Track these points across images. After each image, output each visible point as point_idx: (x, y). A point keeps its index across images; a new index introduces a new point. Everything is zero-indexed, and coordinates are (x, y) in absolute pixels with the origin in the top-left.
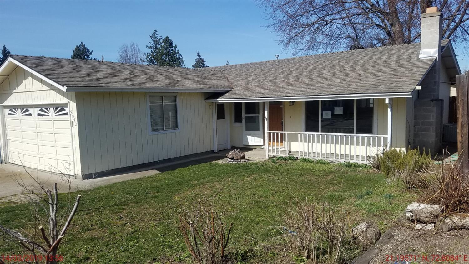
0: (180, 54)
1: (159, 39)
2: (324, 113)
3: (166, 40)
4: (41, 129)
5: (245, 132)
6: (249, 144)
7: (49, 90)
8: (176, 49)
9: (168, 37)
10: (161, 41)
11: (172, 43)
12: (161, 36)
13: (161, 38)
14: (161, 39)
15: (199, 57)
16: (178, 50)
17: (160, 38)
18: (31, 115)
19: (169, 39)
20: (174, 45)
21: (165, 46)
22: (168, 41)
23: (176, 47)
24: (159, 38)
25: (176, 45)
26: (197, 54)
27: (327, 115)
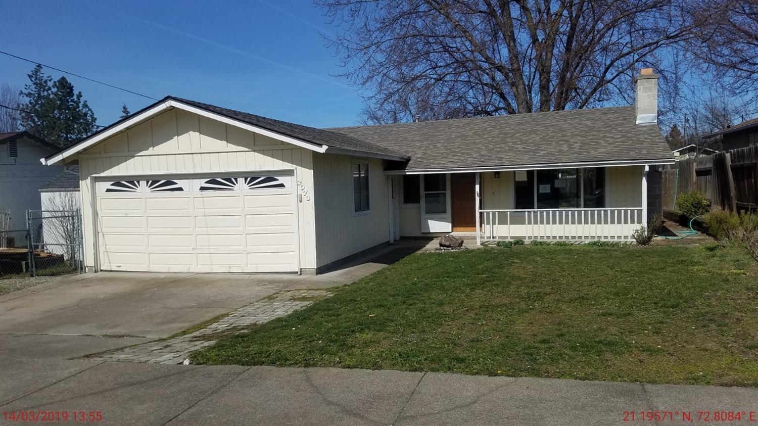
0: (90, 108)
1: (46, 82)
2: (541, 186)
3: (62, 84)
4: (206, 210)
5: (424, 215)
6: (431, 232)
7: (246, 151)
8: (80, 98)
9: (65, 79)
10: (50, 84)
11: (71, 88)
12: (50, 77)
13: (49, 79)
14: (50, 81)
15: (127, 114)
16: (86, 101)
17: (47, 78)
18: (183, 190)
19: (67, 82)
20: (76, 92)
21: (60, 93)
22: (65, 86)
23: (81, 96)
24: (45, 78)
25: (80, 93)
26: (122, 109)
27: (546, 189)
